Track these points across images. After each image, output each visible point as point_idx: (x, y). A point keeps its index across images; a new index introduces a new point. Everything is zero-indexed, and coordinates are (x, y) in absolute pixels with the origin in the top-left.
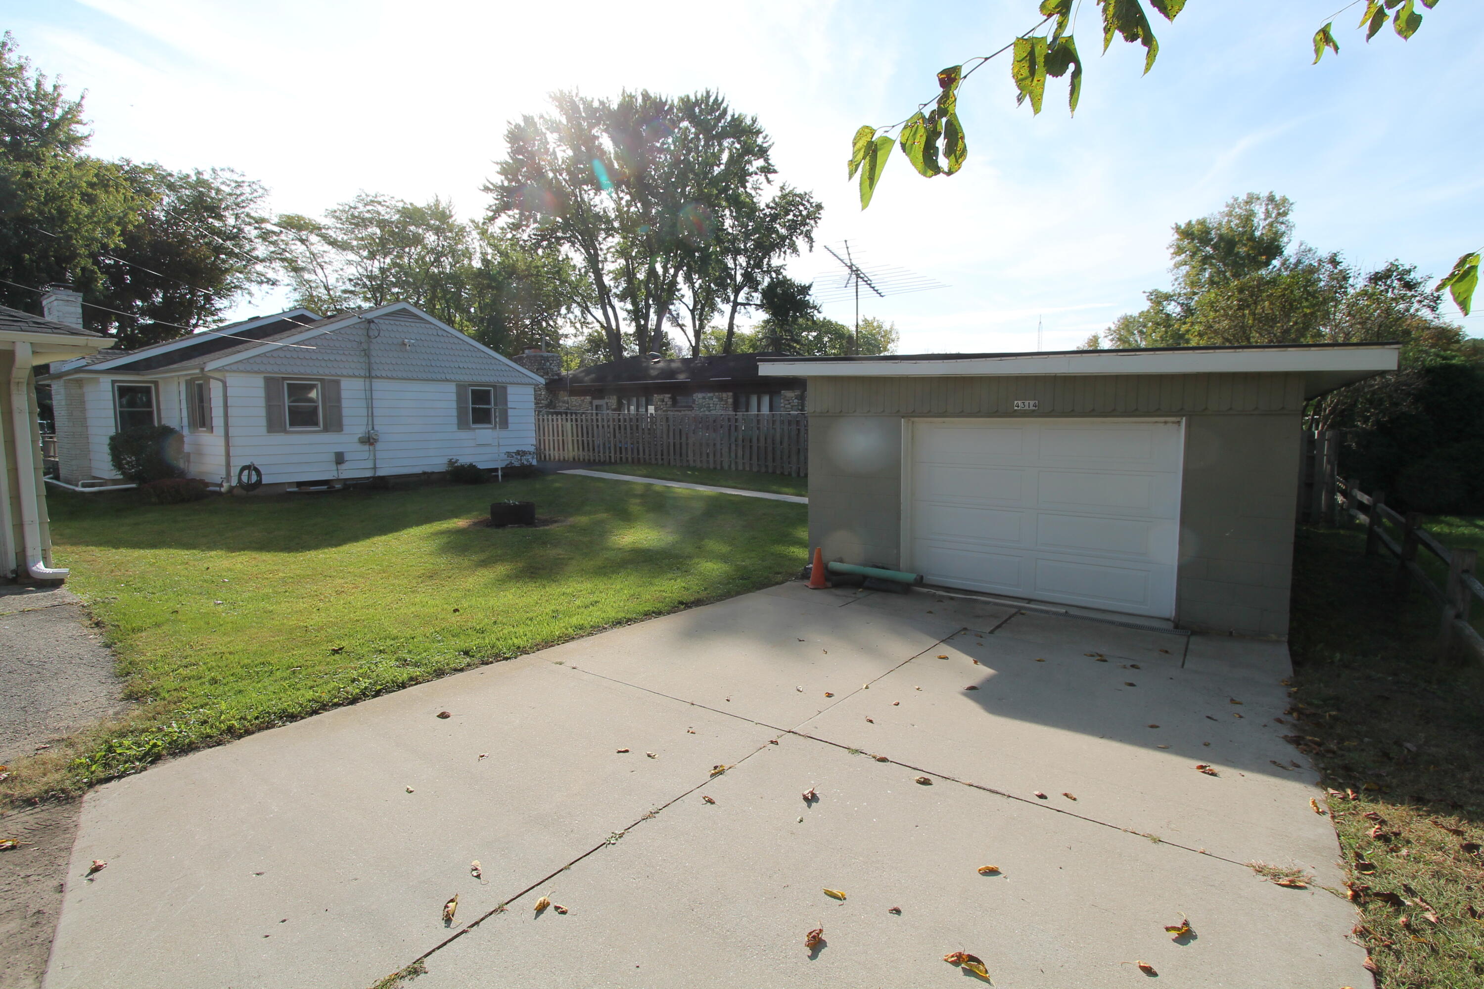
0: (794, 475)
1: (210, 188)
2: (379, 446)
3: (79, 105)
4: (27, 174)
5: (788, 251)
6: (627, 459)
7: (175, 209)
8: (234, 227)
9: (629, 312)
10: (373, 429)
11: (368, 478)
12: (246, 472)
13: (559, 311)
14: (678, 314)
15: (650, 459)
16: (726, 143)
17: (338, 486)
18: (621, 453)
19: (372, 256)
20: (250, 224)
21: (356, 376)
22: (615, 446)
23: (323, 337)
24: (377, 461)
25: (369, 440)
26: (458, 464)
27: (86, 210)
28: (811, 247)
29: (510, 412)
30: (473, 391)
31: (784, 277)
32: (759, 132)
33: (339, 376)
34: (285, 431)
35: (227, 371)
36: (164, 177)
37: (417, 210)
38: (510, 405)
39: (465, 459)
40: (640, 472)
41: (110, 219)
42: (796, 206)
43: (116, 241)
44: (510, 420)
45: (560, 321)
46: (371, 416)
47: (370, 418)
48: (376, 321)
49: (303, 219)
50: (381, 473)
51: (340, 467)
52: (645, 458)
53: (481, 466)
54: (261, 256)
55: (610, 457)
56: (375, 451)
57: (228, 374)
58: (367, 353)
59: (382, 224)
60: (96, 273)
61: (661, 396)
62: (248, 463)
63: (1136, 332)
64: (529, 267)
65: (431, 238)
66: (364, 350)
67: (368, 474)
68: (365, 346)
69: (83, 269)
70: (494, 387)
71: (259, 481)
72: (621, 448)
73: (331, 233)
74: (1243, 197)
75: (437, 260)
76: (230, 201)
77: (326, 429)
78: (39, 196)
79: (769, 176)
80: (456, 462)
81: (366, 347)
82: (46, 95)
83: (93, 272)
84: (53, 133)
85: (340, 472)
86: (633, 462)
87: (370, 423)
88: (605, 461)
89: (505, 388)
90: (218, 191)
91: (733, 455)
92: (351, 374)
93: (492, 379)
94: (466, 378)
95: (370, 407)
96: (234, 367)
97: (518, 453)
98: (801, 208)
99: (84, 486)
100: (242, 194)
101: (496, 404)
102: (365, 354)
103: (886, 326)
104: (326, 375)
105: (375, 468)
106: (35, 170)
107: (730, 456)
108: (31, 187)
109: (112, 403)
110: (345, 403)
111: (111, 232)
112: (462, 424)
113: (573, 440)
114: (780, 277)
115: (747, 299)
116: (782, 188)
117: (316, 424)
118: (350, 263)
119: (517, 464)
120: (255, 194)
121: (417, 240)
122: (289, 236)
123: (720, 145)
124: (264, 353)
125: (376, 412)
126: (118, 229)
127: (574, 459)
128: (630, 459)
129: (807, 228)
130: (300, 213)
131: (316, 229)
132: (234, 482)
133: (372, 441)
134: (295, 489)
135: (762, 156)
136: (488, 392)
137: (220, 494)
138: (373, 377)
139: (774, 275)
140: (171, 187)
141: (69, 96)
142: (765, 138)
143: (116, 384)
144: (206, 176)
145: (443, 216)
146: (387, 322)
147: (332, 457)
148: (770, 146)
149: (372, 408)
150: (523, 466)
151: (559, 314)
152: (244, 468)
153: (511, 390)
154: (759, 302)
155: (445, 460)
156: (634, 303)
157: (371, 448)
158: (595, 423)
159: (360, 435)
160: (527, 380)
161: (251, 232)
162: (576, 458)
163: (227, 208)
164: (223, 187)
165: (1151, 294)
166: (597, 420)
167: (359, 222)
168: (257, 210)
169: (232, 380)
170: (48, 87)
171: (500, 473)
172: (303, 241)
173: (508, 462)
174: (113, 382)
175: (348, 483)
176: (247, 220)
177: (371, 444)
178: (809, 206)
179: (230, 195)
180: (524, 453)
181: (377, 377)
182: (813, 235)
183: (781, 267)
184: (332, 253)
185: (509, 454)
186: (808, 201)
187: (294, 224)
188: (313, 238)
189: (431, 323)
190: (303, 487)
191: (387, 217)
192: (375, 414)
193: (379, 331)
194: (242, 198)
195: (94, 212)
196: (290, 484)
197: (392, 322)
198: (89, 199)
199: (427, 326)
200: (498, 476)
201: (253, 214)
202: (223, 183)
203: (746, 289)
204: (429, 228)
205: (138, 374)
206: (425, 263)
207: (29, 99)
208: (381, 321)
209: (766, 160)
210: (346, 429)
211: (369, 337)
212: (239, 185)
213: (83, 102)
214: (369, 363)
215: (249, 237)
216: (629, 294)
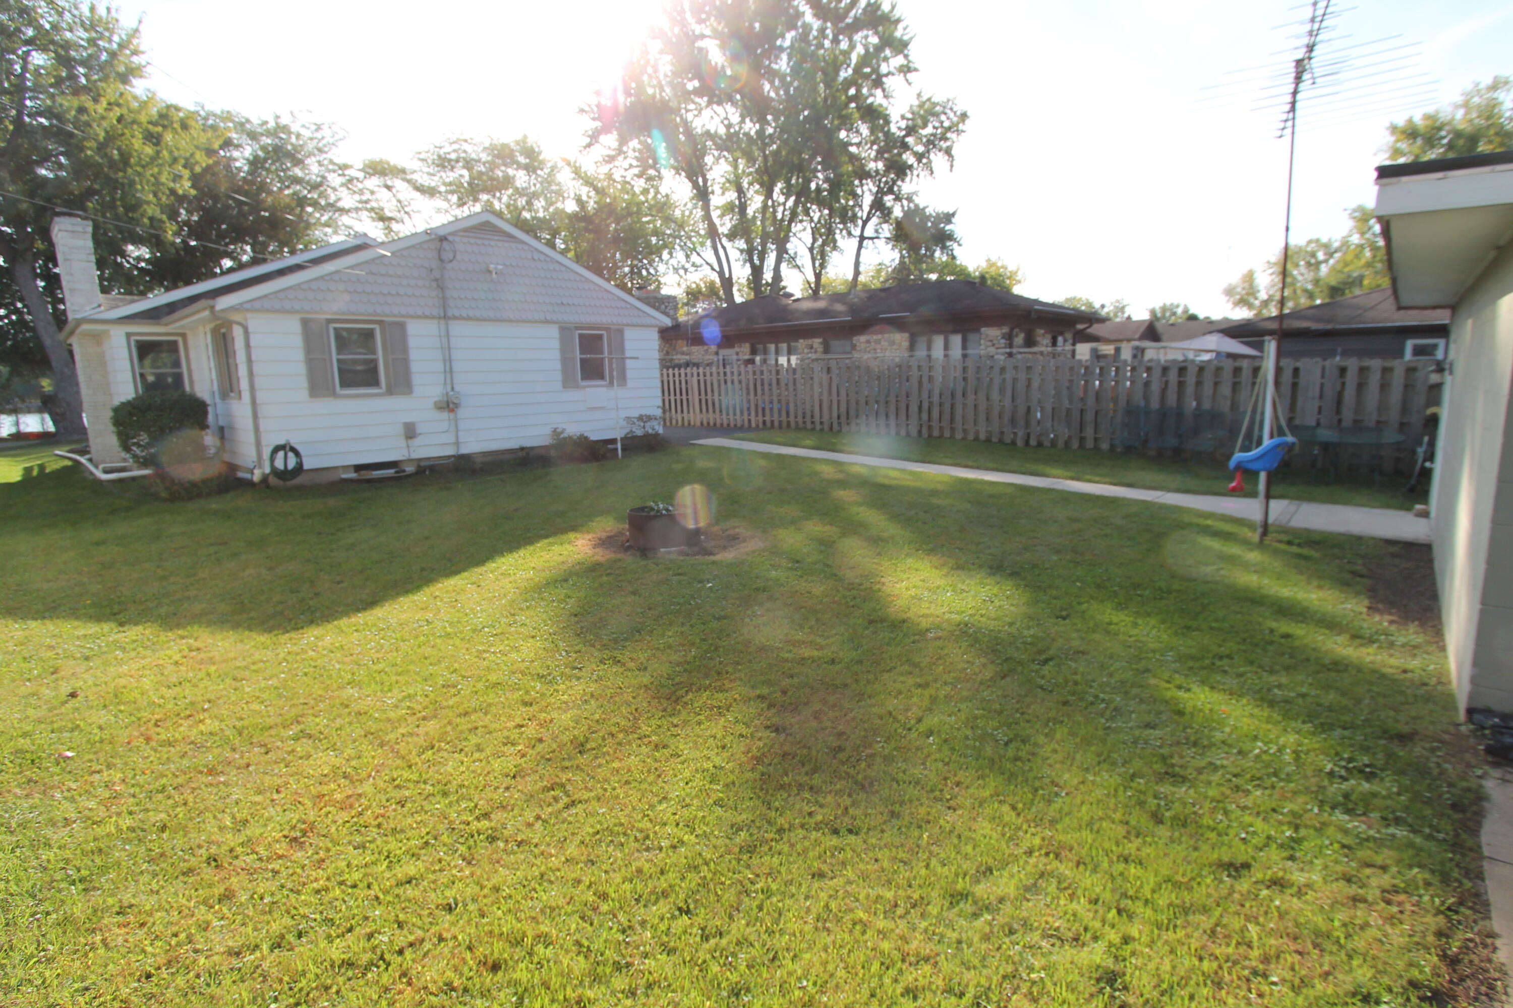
0: (1020, 443)
1: (290, 133)
2: (462, 413)
3: (136, 31)
4: (82, 110)
5: (922, 174)
6: (772, 422)
7: (256, 157)
8: (317, 176)
9: (742, 251)
10: (453, 389)
11: (449, 457)
12: (281, 454)
13: (660, 257)
14: (796, 253)
15: (804, 423)
16: (858, 37)
17: (410, 469)
18: (764, 415)
19: (461, 204)
20: (334, 171)
21: (426, 317)
22: (757, 406)
23: (378, 261)
24: (461, 434)
25: (449, 405)
26: (565, 435)
27: (149, 150)
28: (952, 166)
29: (629, 363)
30: (581, 337)
31: (917, 206)
32: (898, 21)
33: (404, 316)
34: (334, 394)
35: (247, 310)
36: (242, 125)
37: (504, 146)
38: (628, 354)
39: (573, 429)
40: (808, 442)
41: (175, 160)
42: (936, 115)
43: (185, 186)
44: (629, 374)
45: (662, 268)
46: (449, 371)
47: (448, 376)
48: (450, 238)
49: (388, 163)
50: (465, 450)
51: (411, 442)
52: (797, 422)
53: (594, 437)
54: (347, 207)
55: (750, 420)
56: (456, 420)
57: (249, 315)
58: (440, 285)
59: (469, 164)
60: (164, 222)
61: (810, 342)
62: (282, 442)
63: (1302, 263)
64: (629, 204)
65: (521, 179)
66: (436, 280)
67: (450, 451)
68: (437, 274)
69: (151, 219)
70: (607, 329)
71: (300, 465)
72: (764, 409)
73: (414, 177)
74: (1487, 81)
75: (529, 203)
76: (311, 146)
77: (390, 392)
78: (97, 135)
79: (909, 76)
80: (562, 433)
81: (438, 276)
82: (100, 20)
83: (161, 221)
84: (112, 66)
85: (411, 450)
86: (780, 427)
87: (449, 381)
88: (743, 426)
89: (621, 332)
90: (298, 136)
91: (925, 416)
92: (420, 313)
93: (604, 320)
94: (572, 317)
95: (448, 361)
96: (257, 305)
97: (640, 418)
98: (943, 117)
99: (106, 472)
100: (323, 138)
101: (610, 352)
102: (438, 286)
103: (1011, 268)
104: (387, 316)
105: (457, 443)
106: (89, 104)
107: (920, 419)
108: (88, 124)
109: (128, 363)
110: (414, 355)
111: (177, 178)
112: (568, 382)
113: (700, 400)
114: (912, 205)
115: (877, 231)
116: (919, 95)
117: (375, 383)
118: (439, 211)
119: (639, 433)
120: (337, 137)
121: (508, 181)
122: (373, 182)
123: (851, 40)
124: (299, 285)
125: (456, 367)
126: (186, 173)
127: (702, 424)
128: (776, 424)
129: (948, 143)
130: (385, 157)
131: (400, 172)
132: (267, 470)
133: (451, 406)
134: (352, 475)
135: (901, 52)
136: (600, 337)
137: (250, 484)
138: (449, 318)
139: (905, 203)
140: (253, 136)
141: (127, 22)
142: (905, 29)
143: (133, 339)
144: (283, 121)
145: (531, 153)
146: (465, 240)
147: (401, 430)
148: (911, 39)
149: (450, 360)
150: (646, 436)
151: (661, 260)
152: (277, 449)
153: (629, 334)
154: (889, 235)
155: (548, 430)
156: (749, 241)
157: (452, 415)
158: (722, 377)
159: (436, 399)
160: (648, 321)
161: (335, 180)
162: (705, 423)
163: (310, 154)
164: (303, 132)
165: (1354, 211)
166: (725, 374)
167: (444, 163)
168: (338, 155)
169: (255, 323)
170: (102, 12)
171: (619, 446)
172: (389, 188)
173: (628, 430)
174: (129, 335)
175: (422, 464)
176: (331, 167)
177: (452, 411)
178: (951, 115)
179: (311, 139)
180: (649, 418)
181: (456, 318)
182: (953, 152)
183: (914, 193)
184: (419, 201)
185: (628, 419)
186: (951, 109)
187: (377, 169)
188: (399, 184)
189: (523, 242)
190: (363, 472)
191: (474, 156)
192: (454, 369)
193: (455, 252)
194: (324, 142)
195: (158, 153)
196: (345, 468)
197: (472, 241)
198: (153, 139)
199: (520, 246)
200: (616, 449)
201: (336, 161)
202: (303, 126)
203: (874, 220)
204: (520, 166)
205: (159, 324)
206: (516, 208)
207: (83, 24)
208: (457, 239)
209: (906, 56)
210: (418, 390)
211: (441, 260)
212: (319, 128)
213: (141, 28)
214: (444, 299)
215: (333, 185)
216: (742, 230)
